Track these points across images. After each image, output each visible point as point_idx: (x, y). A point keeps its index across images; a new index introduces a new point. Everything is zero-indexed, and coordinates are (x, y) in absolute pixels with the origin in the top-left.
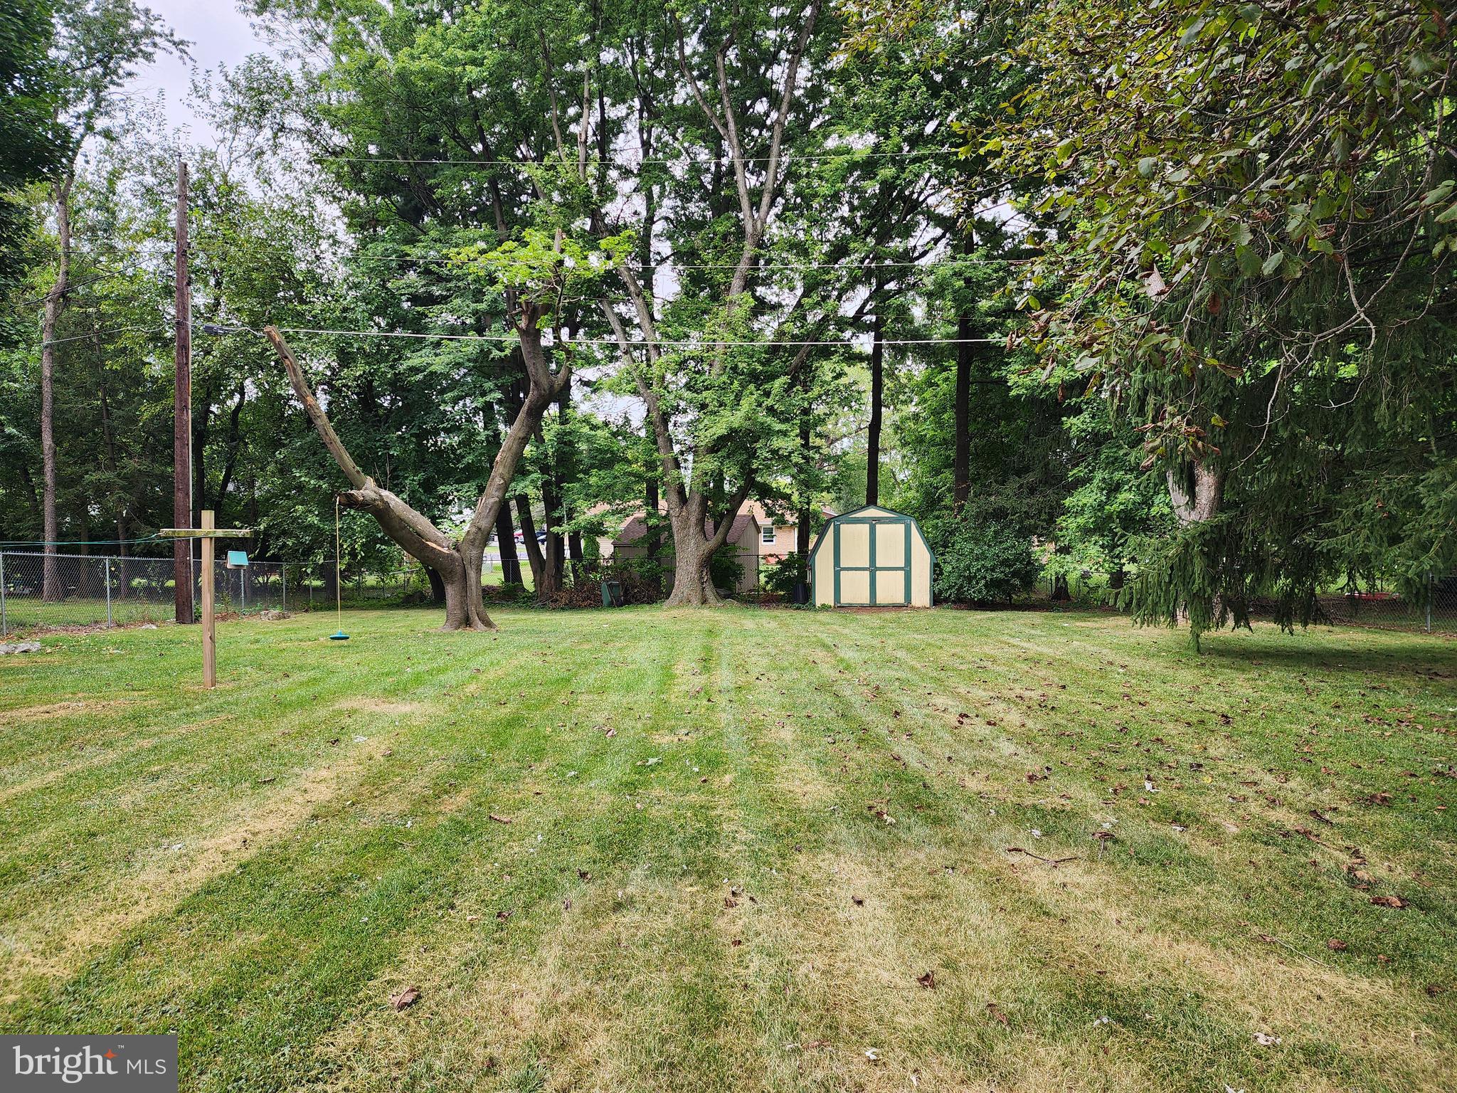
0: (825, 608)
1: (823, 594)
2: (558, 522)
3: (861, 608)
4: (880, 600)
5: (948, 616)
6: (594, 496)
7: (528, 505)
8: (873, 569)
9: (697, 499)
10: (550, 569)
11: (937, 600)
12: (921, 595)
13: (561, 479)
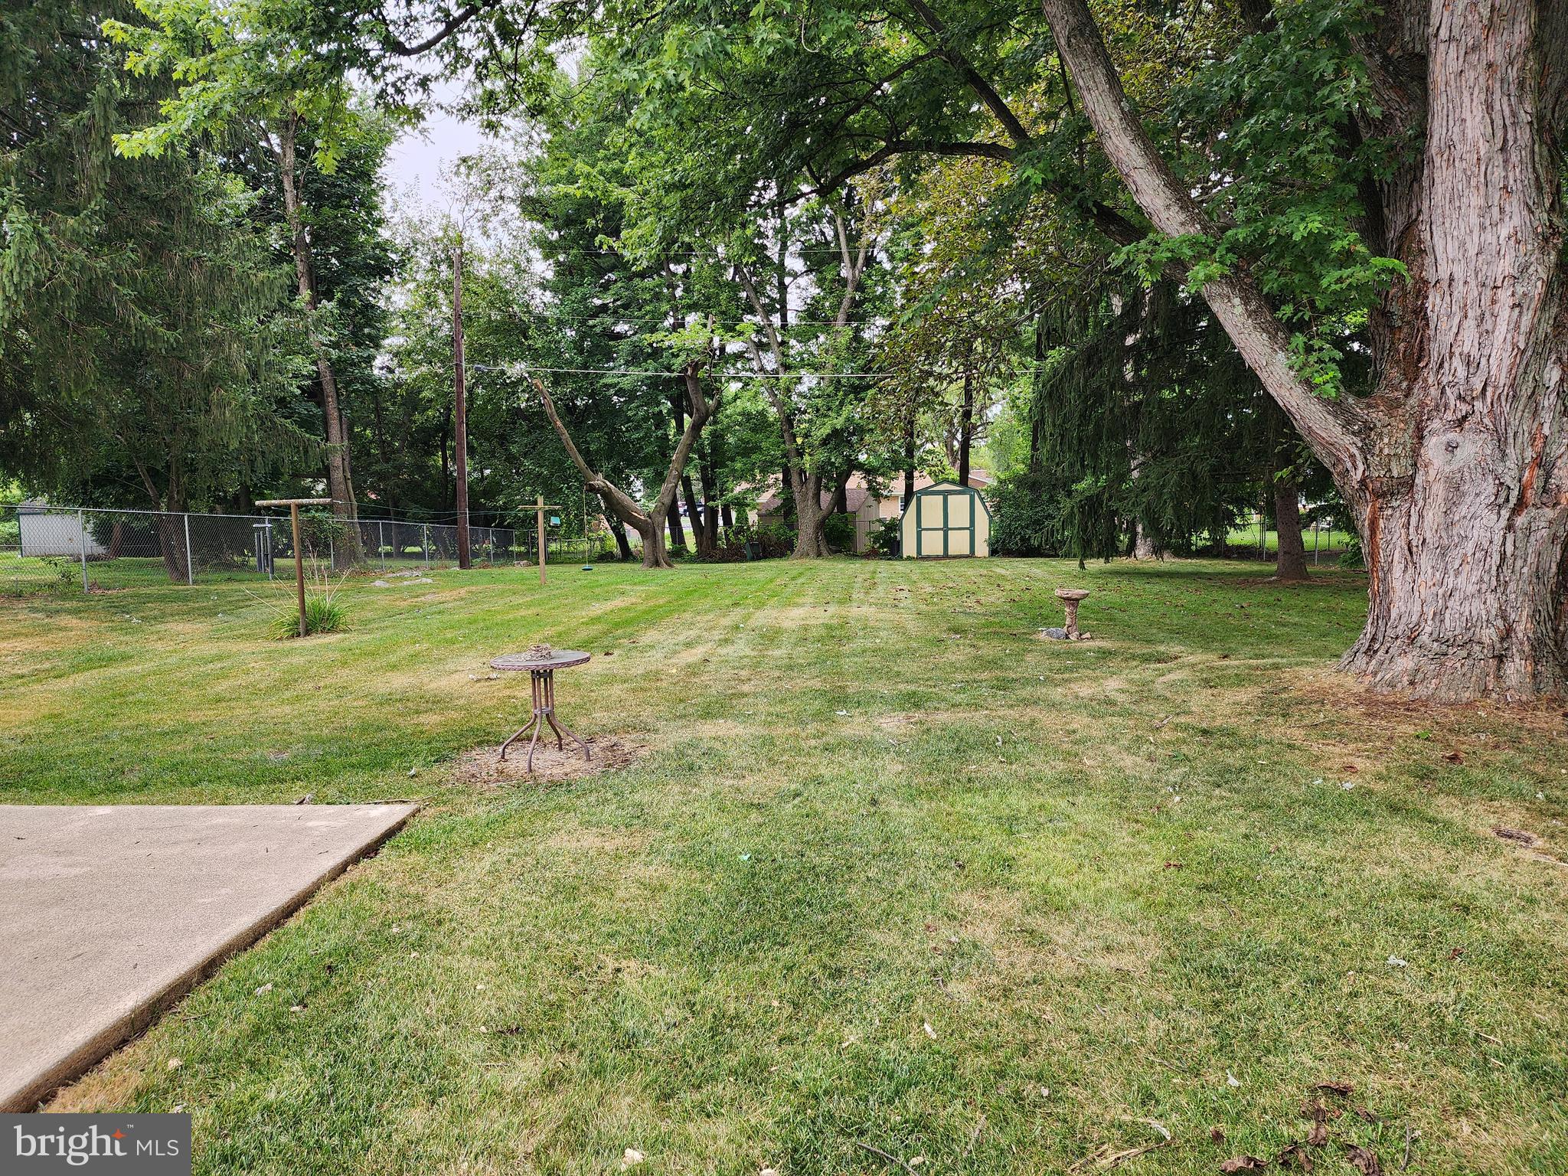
0: (909, 558)
1: (909, 548)
2: (713, 498)
3: (937, 558)
4: (951, 552)
5: (996, 560)
6: (741, 477)
7: (690, 485)
8: (946, 529)
9: (813, 479)
10: (708, 533)
11: (993, 552)
12: (982, 549)
13: (714, 466)
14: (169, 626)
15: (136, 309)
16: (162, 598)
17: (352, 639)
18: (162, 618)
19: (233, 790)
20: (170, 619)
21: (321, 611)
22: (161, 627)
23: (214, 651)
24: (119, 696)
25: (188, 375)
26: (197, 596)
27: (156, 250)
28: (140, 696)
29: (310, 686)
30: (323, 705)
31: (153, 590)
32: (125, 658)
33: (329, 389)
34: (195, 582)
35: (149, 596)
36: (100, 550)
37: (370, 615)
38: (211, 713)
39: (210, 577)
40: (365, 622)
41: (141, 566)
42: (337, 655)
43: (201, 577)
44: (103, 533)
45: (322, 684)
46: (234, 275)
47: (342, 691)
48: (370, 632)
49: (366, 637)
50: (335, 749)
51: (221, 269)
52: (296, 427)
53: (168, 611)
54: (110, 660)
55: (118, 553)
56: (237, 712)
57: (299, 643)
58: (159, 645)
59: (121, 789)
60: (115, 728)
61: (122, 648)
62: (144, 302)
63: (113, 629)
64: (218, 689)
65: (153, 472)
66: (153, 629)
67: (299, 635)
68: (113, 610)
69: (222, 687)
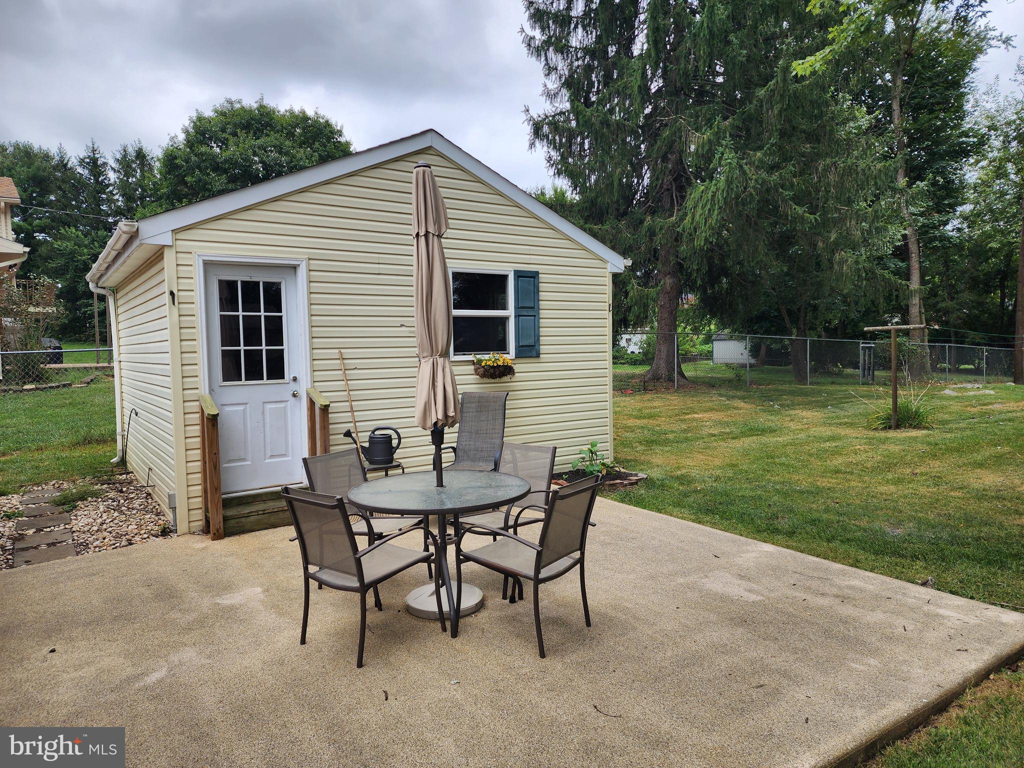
14: (796, 412)
15: (792, 204)
16: (792, 393)
17: (936, 435)
18: (792, 406)
19: (862, 556)
20: (797, 407)
21: (908, 410)
22: (792, 412)
23: (829, 433)
24: (769, 456)
25: (820, 244)
26: (813, 393)
27: (807, 165)
28: (783, 459)
29: (908, 471)
30: (923, 490)
31: (786, 387)
32: (772, 431)
33: (913, 247)
34: (811, 384)
35: (784, 391)
36: (753, 361)
37: (946, 417)
38: (834, 481)
39: (819, 380)
40: (944, 422)
41: (778, 372)
42: (925, 448)
43: (815, 380)
44: (755, 351)
45: (918, 471)
46: (859, 169)
47: (937, 480)
48: (951, 431)
49: (949, 436)
50: (945, 535)
51: (850, 168)
52: (891, 275)
53: (796, 402)
54: (763, 431)
55: (764, 363)
56: (853, 484)
57: (891, 434)
58: (791, 424)
59: (776, 531)
60: (769, 481)
61: (770, 424)
62: (798, 200)
63: (764, 411)
64: (835, 462)
65: (789, 312)
66: (787, 413)
67: (890, 428)
68: (763, 398)
69: (838, 461)
